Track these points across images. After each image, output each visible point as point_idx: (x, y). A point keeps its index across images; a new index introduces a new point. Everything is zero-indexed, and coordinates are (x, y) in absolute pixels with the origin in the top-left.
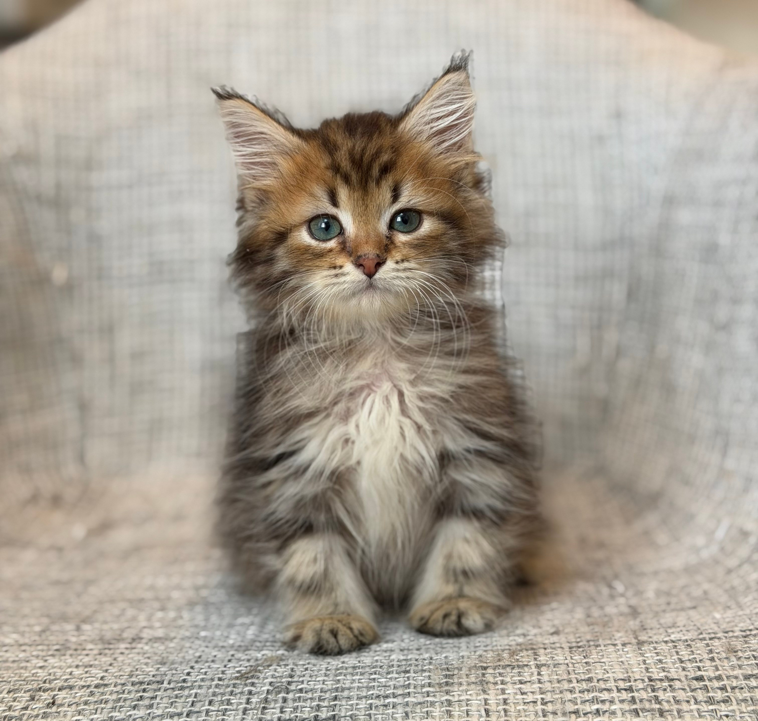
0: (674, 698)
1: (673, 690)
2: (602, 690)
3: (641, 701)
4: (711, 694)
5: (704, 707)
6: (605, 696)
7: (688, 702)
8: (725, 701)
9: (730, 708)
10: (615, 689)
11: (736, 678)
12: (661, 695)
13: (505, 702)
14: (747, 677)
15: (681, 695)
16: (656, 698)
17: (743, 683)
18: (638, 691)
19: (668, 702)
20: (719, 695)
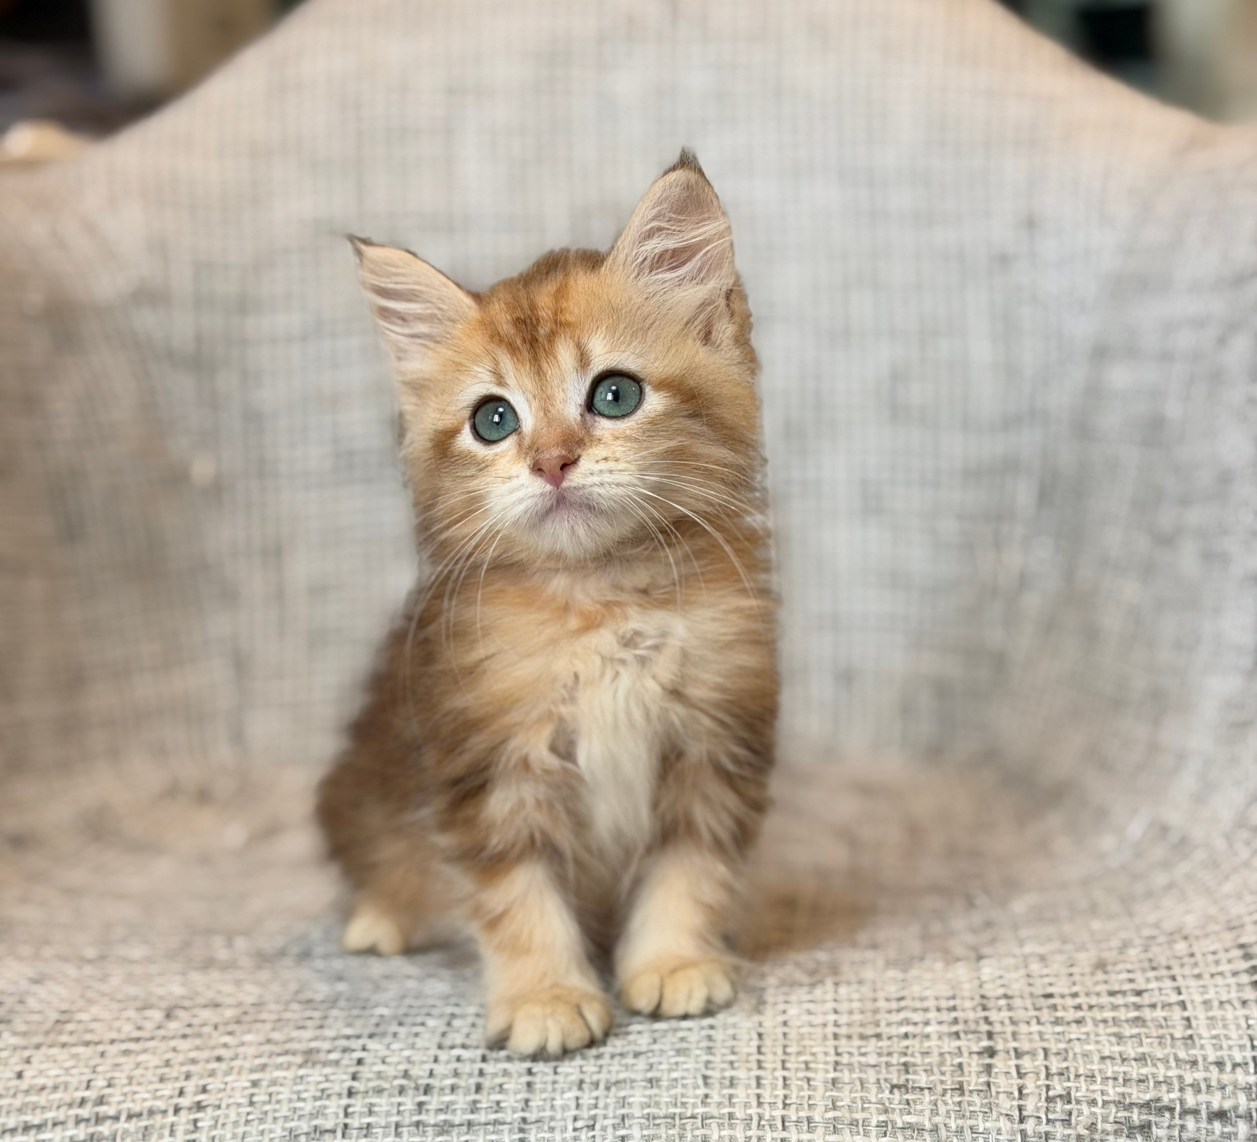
0: (1010, 1018)
1: (1010, 1008)
2: (915, 1010)
3: (966, 1022)
4: (1059, 1014)
5: (1048, 1029)
6: (917, 1017)
7: (1028, 1023)
8: (1078, 1022)
9: (1084, 1030)
10: (933, 1009)
11: (1098, 994)
12: (993, 1016)
13: (785, 1024)
14: (1112, 994)
15: (1020, 1014)
16: (986, 1019)
17: (1105, 1000)
18: (963, 1010)
19: (1002, 1023)
20: (1071, 1015)
